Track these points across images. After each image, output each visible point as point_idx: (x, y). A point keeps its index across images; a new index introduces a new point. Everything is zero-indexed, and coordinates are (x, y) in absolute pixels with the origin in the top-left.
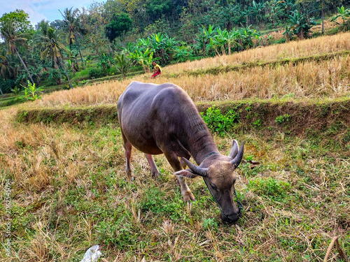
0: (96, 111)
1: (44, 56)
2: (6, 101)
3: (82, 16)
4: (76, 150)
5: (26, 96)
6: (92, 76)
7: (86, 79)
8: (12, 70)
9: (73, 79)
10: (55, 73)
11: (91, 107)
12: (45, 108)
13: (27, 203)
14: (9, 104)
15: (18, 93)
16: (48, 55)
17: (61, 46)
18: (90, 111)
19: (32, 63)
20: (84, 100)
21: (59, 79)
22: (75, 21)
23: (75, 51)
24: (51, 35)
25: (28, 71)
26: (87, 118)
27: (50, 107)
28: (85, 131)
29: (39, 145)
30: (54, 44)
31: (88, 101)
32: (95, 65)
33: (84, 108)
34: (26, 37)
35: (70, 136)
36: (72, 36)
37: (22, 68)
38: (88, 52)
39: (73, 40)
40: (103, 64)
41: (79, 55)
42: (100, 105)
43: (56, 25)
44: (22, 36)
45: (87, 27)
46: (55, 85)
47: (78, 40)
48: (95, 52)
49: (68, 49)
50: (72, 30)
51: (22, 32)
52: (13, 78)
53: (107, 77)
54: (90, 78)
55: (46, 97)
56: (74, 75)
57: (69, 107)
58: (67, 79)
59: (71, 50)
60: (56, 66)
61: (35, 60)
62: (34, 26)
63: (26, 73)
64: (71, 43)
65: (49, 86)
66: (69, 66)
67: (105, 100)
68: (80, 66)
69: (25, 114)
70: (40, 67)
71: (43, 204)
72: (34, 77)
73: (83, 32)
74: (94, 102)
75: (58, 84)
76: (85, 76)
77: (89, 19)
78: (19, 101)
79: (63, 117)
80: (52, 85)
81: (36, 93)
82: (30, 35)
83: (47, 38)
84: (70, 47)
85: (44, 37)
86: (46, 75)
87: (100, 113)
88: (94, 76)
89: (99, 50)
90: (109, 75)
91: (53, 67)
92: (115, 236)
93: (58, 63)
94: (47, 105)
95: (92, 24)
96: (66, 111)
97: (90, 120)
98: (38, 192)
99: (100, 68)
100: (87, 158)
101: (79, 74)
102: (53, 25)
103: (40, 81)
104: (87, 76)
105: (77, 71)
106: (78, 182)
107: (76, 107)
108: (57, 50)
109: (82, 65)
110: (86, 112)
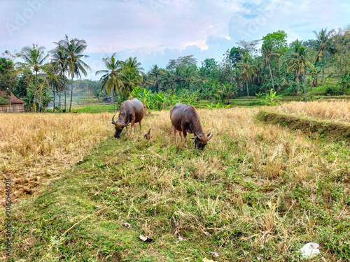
0: (330, 126)
1: (290, 70)
2: (250, 102)
3: (336, 37)
4: (305, 155)
5: (266, 101)
6: (328, 92)
7: (321, 95)
8: (261, 79)
9: (309, 93)
10: (294, 86)
11: (327, 121)
12: (283, 114)
13: (260, 184)
14: (251, 105)
15: (260, 97)
16: (293, 70)
17: (308, 63)
18: (324, 125)
19: (278, 75)
20: (320, 113)
21: (296, 91)
22: (327, 41)
23: (319, 68)
24: (302, 52)
25: (273, 81)
26: (320, 130)
27: (287, 114)
28: (316, 141)
29: (274, 142)
30: (302, 60)
31: (323, 115)
32: (335, 83)
33: (319, 121)
34: (279, 53)
35: (301, 142)
36: (321, 55)
37: (269, 78)
38: (332, 70)
39: (320, 58)
40: (344, 83)
41: (321, 72)
42: (336, 121)
43: (308, 44)
44: (277, 52)
45: (338, 47)
46: (291, 95)
47: (325, 58)
48: (339, 70)
49: (312, 66)
50: (322, 49)
51: (278, 49)
52: (259, 85)
53: (344, 96)
54: (325, 94)
55: (285, 105)
56: (311, 90)
57: (305, 117)
58: (303, 92)
59: (315, 67)
60: (297, 80)
61: (281, 73)
62: (288, 44)
63: (271, 82)
64: (318, 60)
65: (285, 95)
66: (309, 82)
67: (342, 118)
68: (319, 82)
69: (266, 115)
70: (284, 79)
71: (272, 190)
72: (276, 86)
73: (332, 51)
74: (330, 117)
75: (295, 95)
76: (321, 92)
77: (343, 39)
78: (259, 104)
79: (297, 124)
80: (289, 95)
81: (274, 100)
82: (284, 51)
83: (297, 54)
84: (315, 64)
85: (295, 54)
86: (286, 86)
87: (335, 129)
88: (330, 93)
89: (344, 70)
90: (347, 94)
91: (294, 80)
92: (337, 244)
93: (300, 77)
94: (284, 111)
95: (345, 44)
96: (301, 120)
97: (322, 133)
98: (270, 179)
99: (339, 86)
100: (314, 165)
101: (315, 90)
102: (306, 44)
103: (280, 90)
104: (324, 92)
105: (315, 86)
106: (304, 183)
107: (311, 119)
108: (303, 65)
109: (322, 82)
110: (320, 125)
